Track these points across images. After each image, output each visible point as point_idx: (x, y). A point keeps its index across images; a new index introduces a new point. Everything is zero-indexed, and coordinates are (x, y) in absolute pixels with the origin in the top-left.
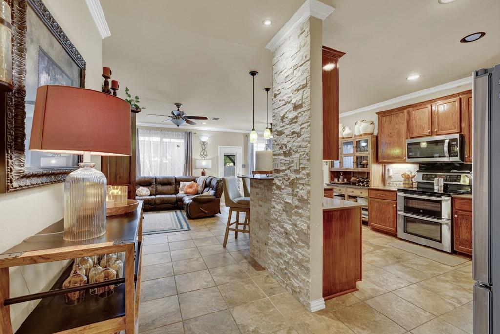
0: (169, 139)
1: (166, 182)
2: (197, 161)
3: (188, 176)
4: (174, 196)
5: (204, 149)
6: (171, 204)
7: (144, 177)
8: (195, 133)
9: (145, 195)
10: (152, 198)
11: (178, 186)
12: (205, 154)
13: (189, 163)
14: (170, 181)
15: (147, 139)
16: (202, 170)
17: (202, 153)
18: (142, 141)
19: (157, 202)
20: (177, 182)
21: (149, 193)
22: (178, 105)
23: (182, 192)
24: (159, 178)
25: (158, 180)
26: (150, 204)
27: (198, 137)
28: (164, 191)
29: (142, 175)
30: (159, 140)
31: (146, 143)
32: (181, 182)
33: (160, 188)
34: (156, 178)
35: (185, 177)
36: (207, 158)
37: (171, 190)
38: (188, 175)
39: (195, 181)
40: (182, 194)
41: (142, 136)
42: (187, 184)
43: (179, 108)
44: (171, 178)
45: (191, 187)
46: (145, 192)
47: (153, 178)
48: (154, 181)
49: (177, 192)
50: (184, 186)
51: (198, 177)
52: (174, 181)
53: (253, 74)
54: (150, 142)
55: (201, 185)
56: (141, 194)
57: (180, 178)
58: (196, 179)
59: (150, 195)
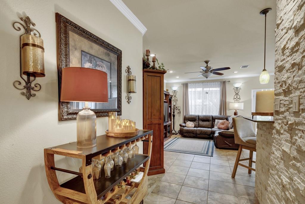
0: (208, 88)
1: (205, 119)
2: (230, 103)
3: (222, 116)
4: (210, 129)
5: (237, 94)
6: (207, 135)
7: (191, 115)
8: (229, 81)
9: (191, 127)
10: (194, 130)
11: (214, 123)
12: (238, 97)
13: (223, 105)
14: (208, 118)
15: (193, 89)
16: (235, 111)
17: (235, 97)
18: (190, 91)
19: (198, 132)
20: (213, 119)
21: (193, 126)
22: (207, 62)
23: (217, 127)
24: (200, 116)
25: (200, 117)
26: (193, 133)
27: (232, 84)
28: (204, 125)
29: (190, 114)
30: (202, 90)
31: (193, 92)
32: (216, 120)
33: (201, 123)
34: (199, 116)
35: (220, 116)
36: (240, 101)
37: (209, 125)
38: (222, 114)
39: (227, 119)
40: (216, 128)
41: (191, 88)
42: (221, 121)
43: (208, 65)
44: (209, 117)
45: (223, 124)
46: (191, 125)
47: (196, 116)
48: (197, 118)
49: (213, 126)
50: (217, 123)
51: (230, 116)
52: (211, 119)
53: (265, 12)
54: (195, 91)
55: (231, 123)
56: (189, 126)
57: (216, 116)
58: (228, 118)
59: (194, 127)
